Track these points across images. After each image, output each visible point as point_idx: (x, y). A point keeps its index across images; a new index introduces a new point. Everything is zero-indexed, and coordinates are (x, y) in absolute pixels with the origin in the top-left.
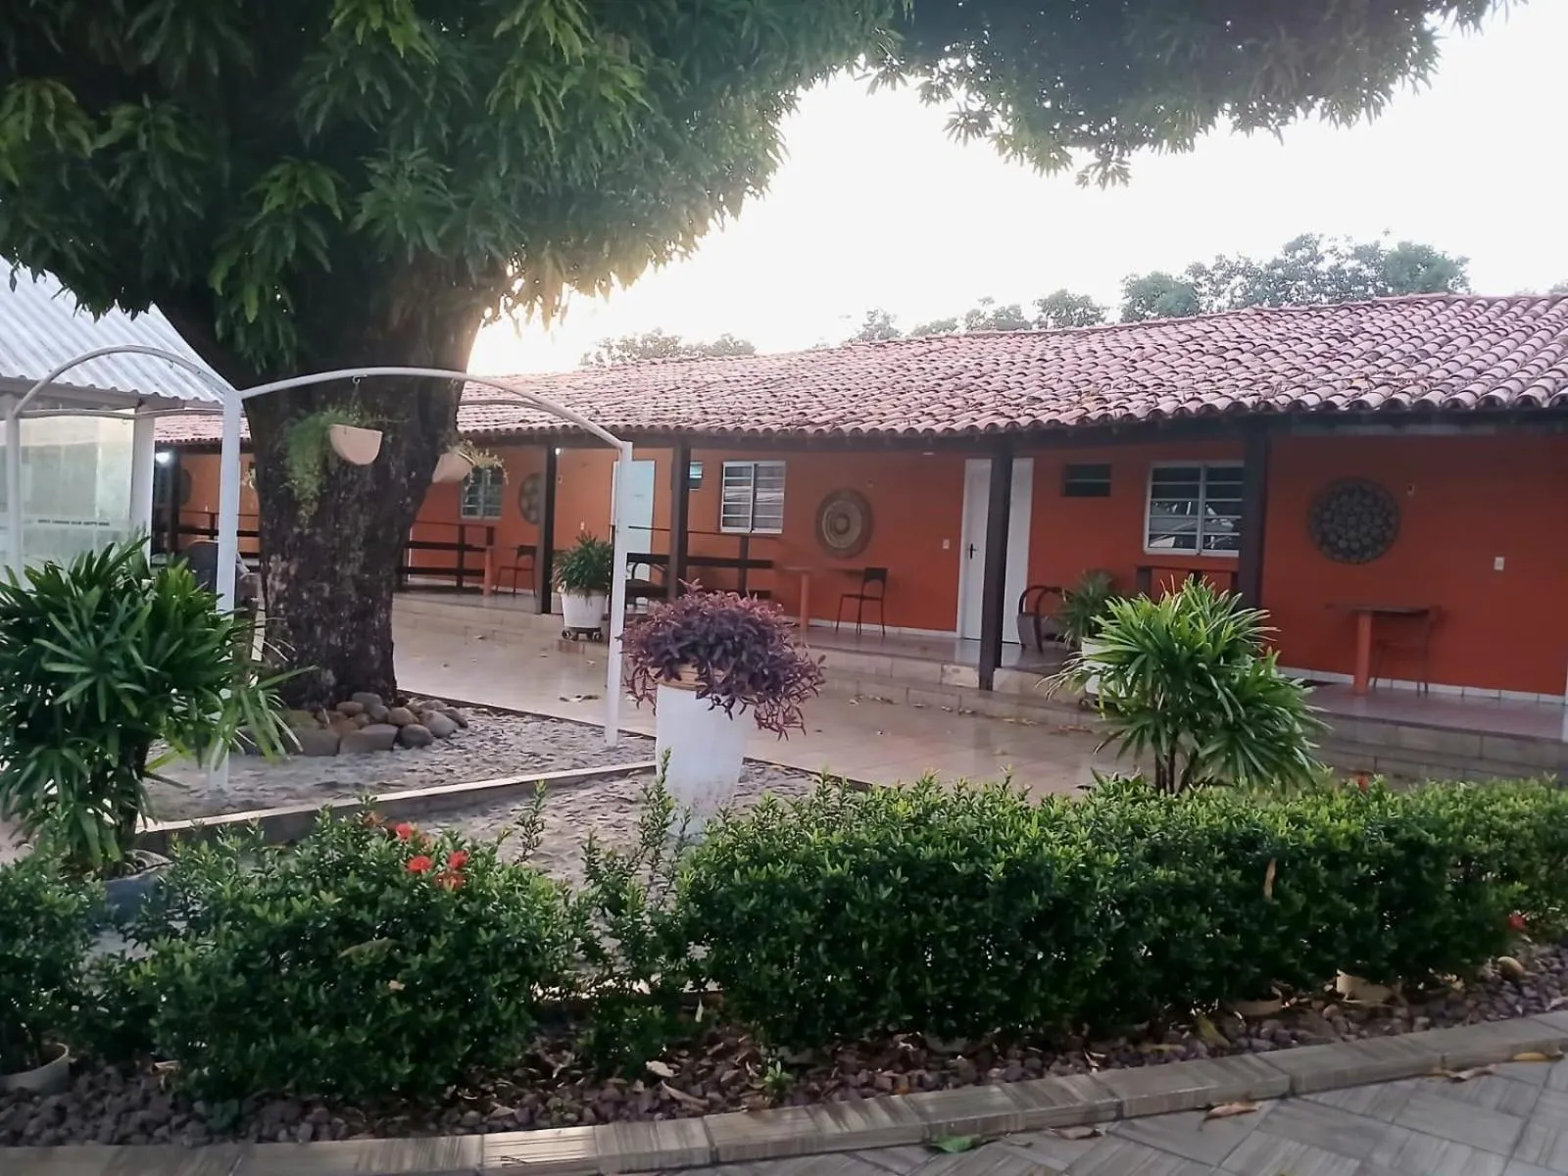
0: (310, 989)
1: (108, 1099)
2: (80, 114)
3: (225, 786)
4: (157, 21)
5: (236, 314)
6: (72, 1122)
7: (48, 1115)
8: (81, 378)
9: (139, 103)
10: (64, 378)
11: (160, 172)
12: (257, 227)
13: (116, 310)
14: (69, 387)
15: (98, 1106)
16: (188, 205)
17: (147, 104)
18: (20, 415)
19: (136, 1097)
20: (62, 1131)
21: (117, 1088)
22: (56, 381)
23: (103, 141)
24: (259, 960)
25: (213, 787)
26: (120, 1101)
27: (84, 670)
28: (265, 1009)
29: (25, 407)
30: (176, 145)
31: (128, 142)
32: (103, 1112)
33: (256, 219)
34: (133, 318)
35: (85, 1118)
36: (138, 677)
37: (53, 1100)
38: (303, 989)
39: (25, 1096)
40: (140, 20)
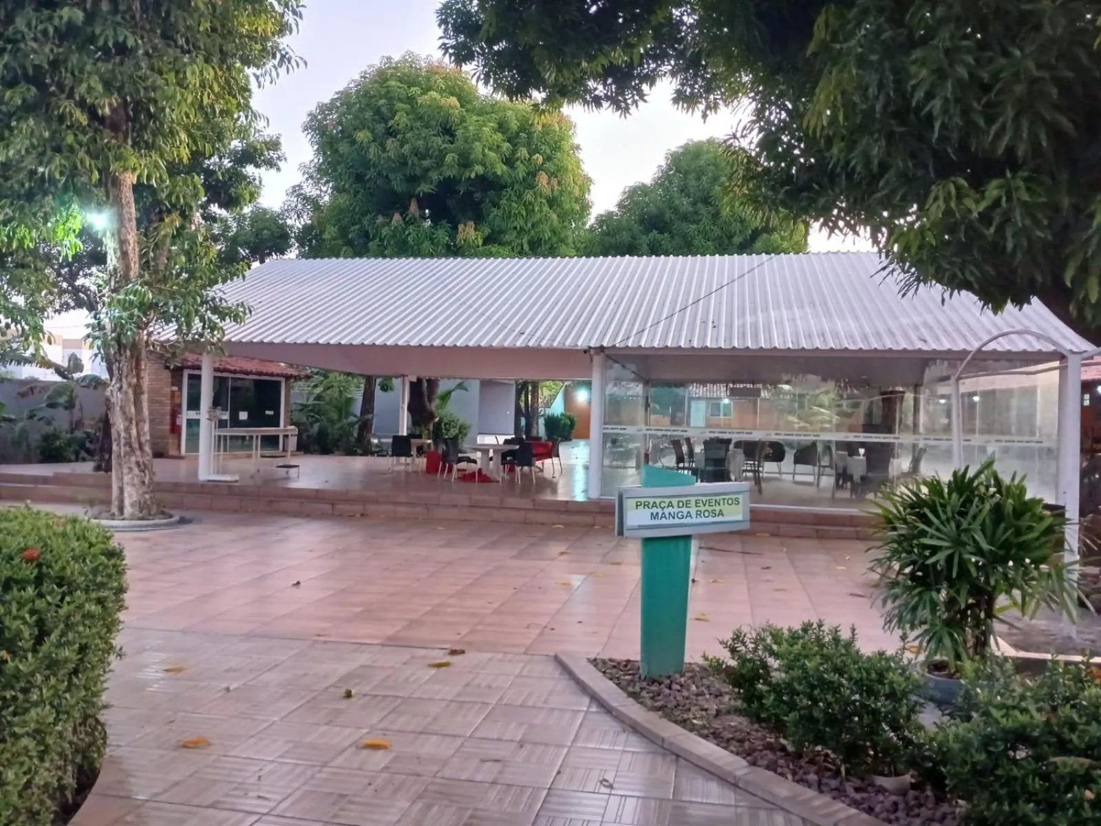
0: (1031, 777)
1: (923, 809)
2: (972, 193)
3: (1074, 635)
4: (1003, 128)
5: (1084, 298)
6: (900, 814)
7: (888, 804)
8: (1002, 345)
9: (1003, 175)
10: (992, 346)
11: (1017, 216)
12: (1091, 238)
13: (1009, 306)
14: (994, 352)
15: (917, 811)
16: (1039, 233)
17: (1009, 175)
18: (959, 378)
19: (938, 814)
20: (892, 817)
21: (931, 806)
22: (984, 349)
23: (983, 206)
24: (996, 747)
25: (1065, 634)
26: (929, 813)
27: (946, 544)
28: (1003, 781)
29: (962, 372)
30: (1026, 197)
31: (996, 203)
32: (918, 815)
33: (1090, 232)
34: (1020, 310)
35: (908, 815)
36: (979, 552)
37: (894, 798)
38: (1026, 776)
39: (881, 790)
40: (994, 128)
